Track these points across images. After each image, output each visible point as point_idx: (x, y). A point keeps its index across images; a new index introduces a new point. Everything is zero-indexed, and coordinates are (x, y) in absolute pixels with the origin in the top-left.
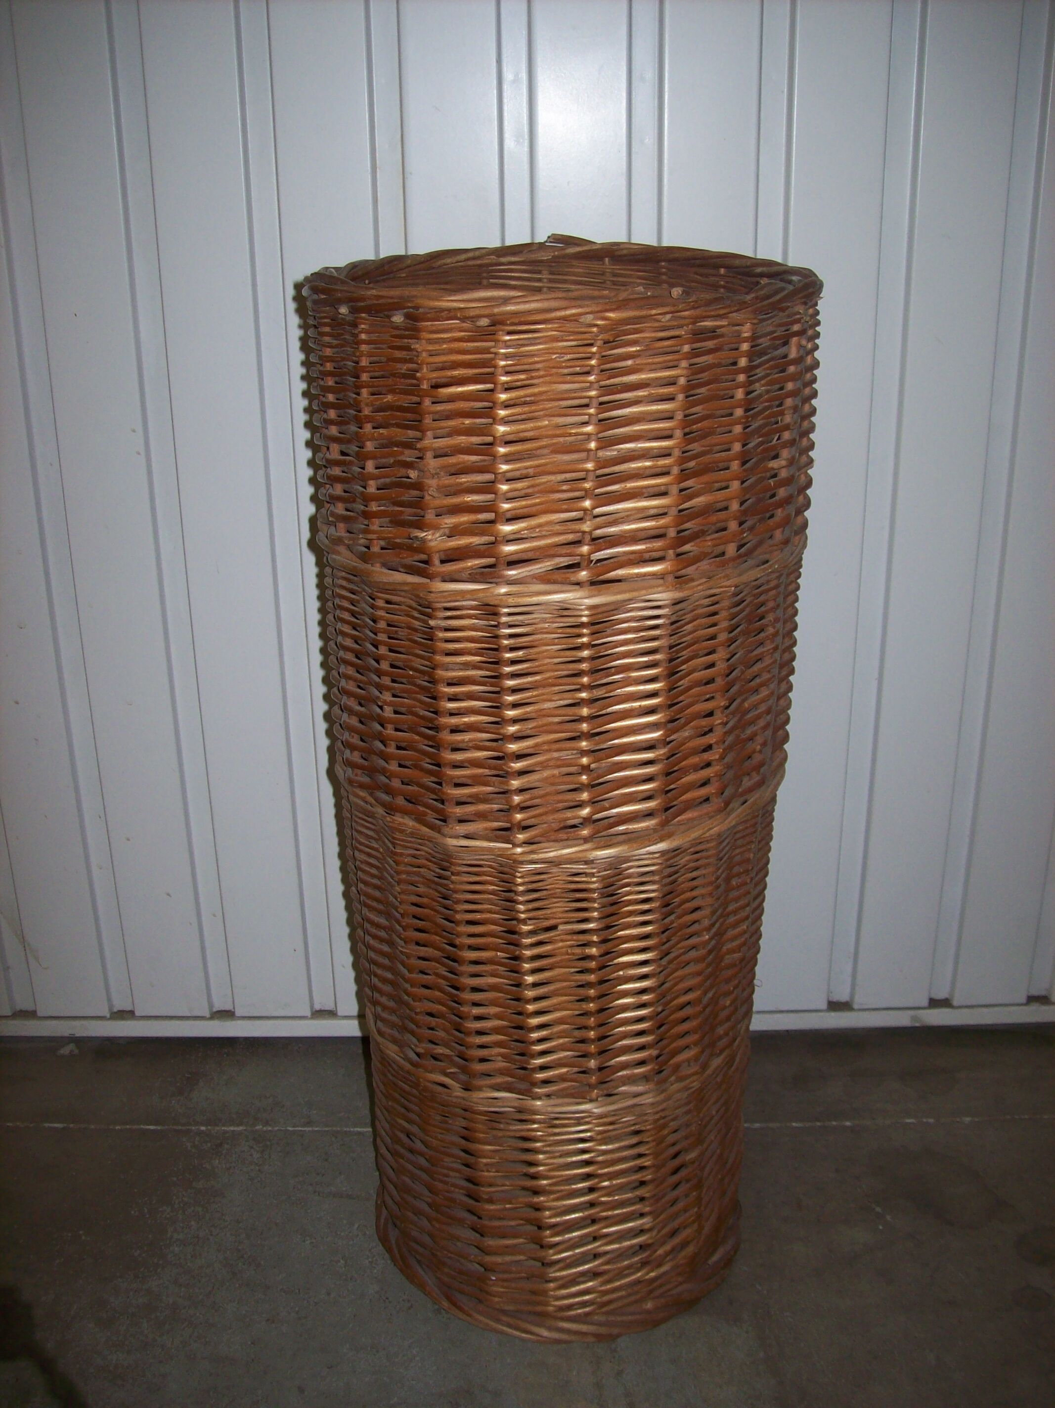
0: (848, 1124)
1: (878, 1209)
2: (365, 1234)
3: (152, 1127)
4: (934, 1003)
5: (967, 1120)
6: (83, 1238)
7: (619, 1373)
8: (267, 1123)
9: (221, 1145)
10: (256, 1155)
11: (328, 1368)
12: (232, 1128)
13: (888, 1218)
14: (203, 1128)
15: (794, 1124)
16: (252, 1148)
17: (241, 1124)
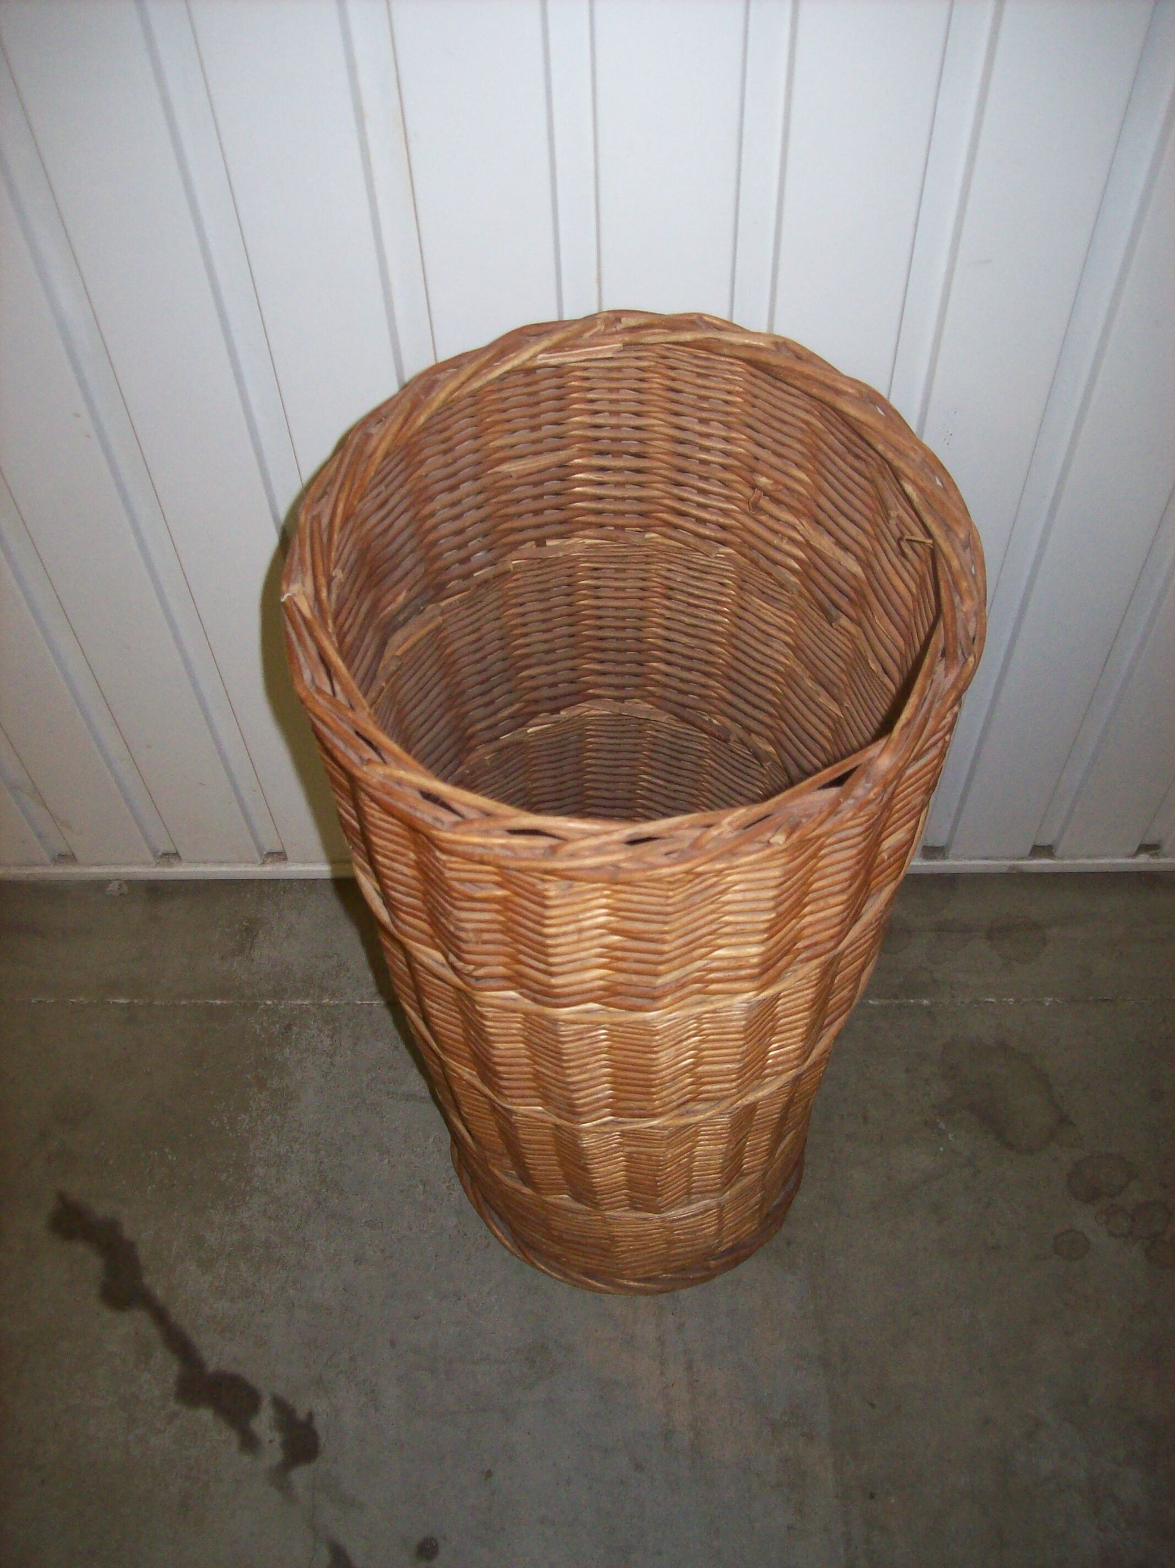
0: (925, 1002)
1: (942, 1125)
2: (440, 1151)
3: (218, 1002)
4: (1039, 850)
5: (1048, 1001)
6: (170, 1157)
7: (680, 1327)
8: (333, 995)
9: (288, 1028)
10: (327, 1042)
11: (416, 1318)
12: (299, 1002)
13: (950, 1136)
14: (269, 1002)
15: (871, 1002)
16: (321, 1031)
17: (307, 996)
